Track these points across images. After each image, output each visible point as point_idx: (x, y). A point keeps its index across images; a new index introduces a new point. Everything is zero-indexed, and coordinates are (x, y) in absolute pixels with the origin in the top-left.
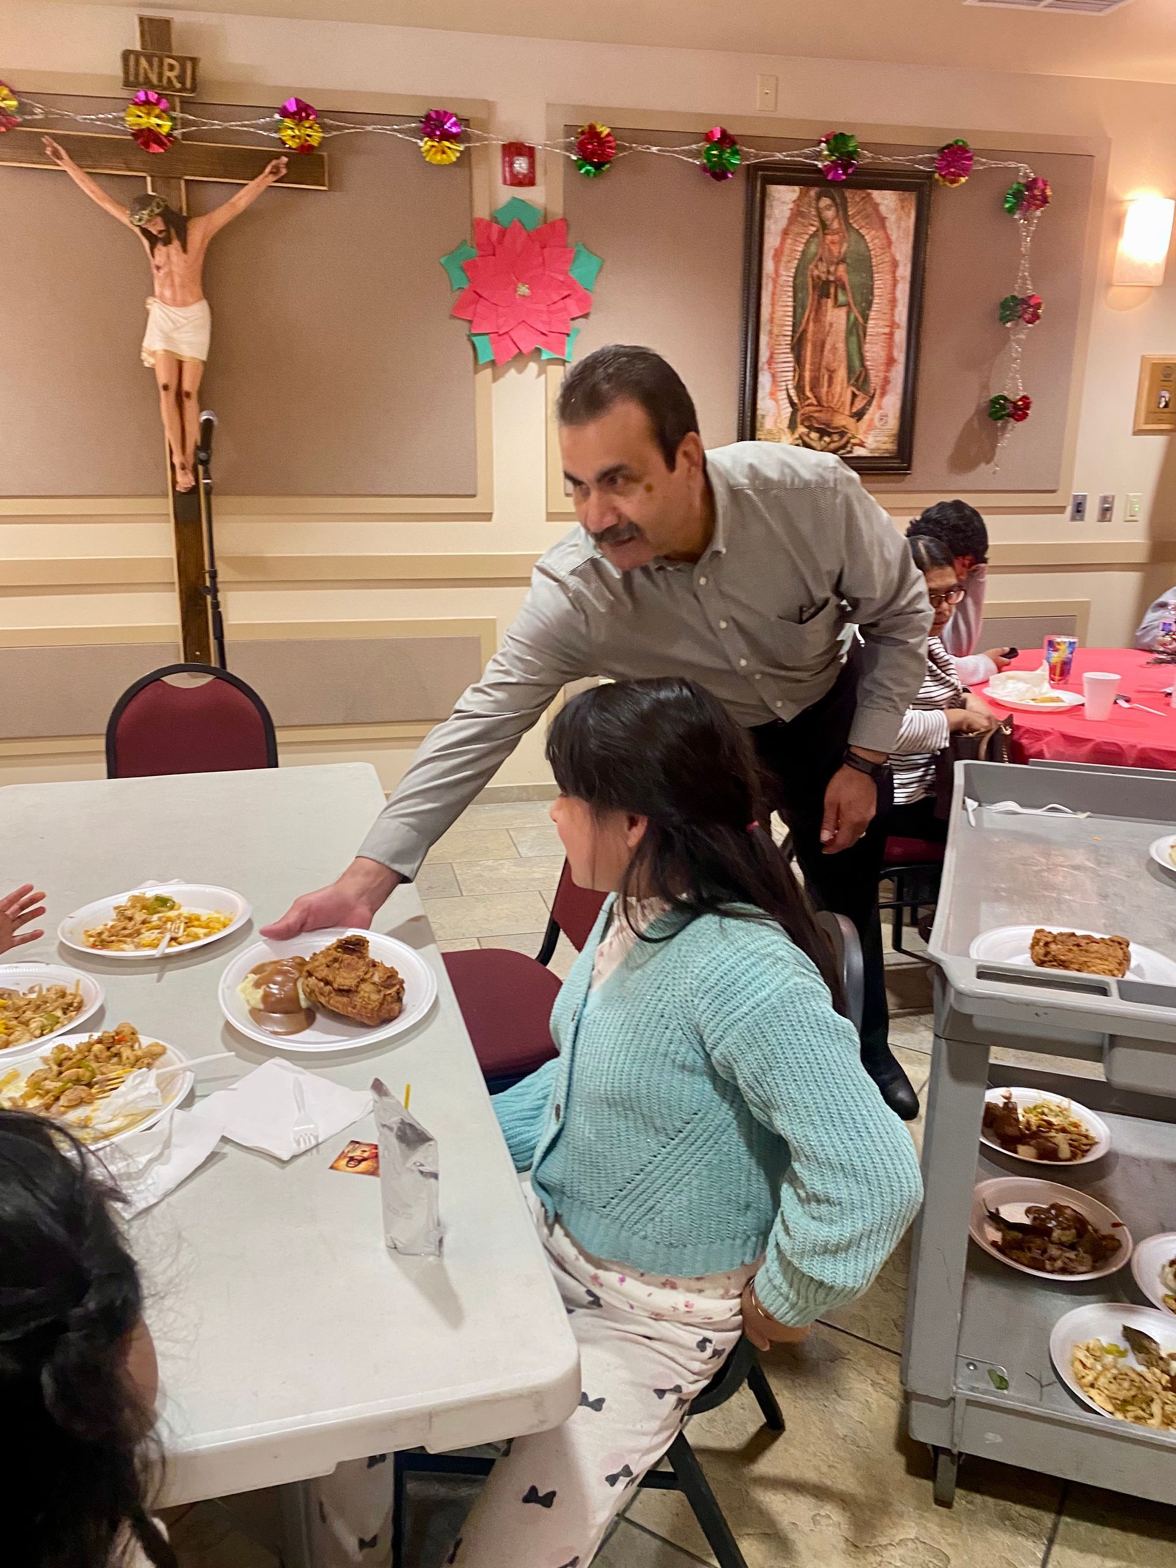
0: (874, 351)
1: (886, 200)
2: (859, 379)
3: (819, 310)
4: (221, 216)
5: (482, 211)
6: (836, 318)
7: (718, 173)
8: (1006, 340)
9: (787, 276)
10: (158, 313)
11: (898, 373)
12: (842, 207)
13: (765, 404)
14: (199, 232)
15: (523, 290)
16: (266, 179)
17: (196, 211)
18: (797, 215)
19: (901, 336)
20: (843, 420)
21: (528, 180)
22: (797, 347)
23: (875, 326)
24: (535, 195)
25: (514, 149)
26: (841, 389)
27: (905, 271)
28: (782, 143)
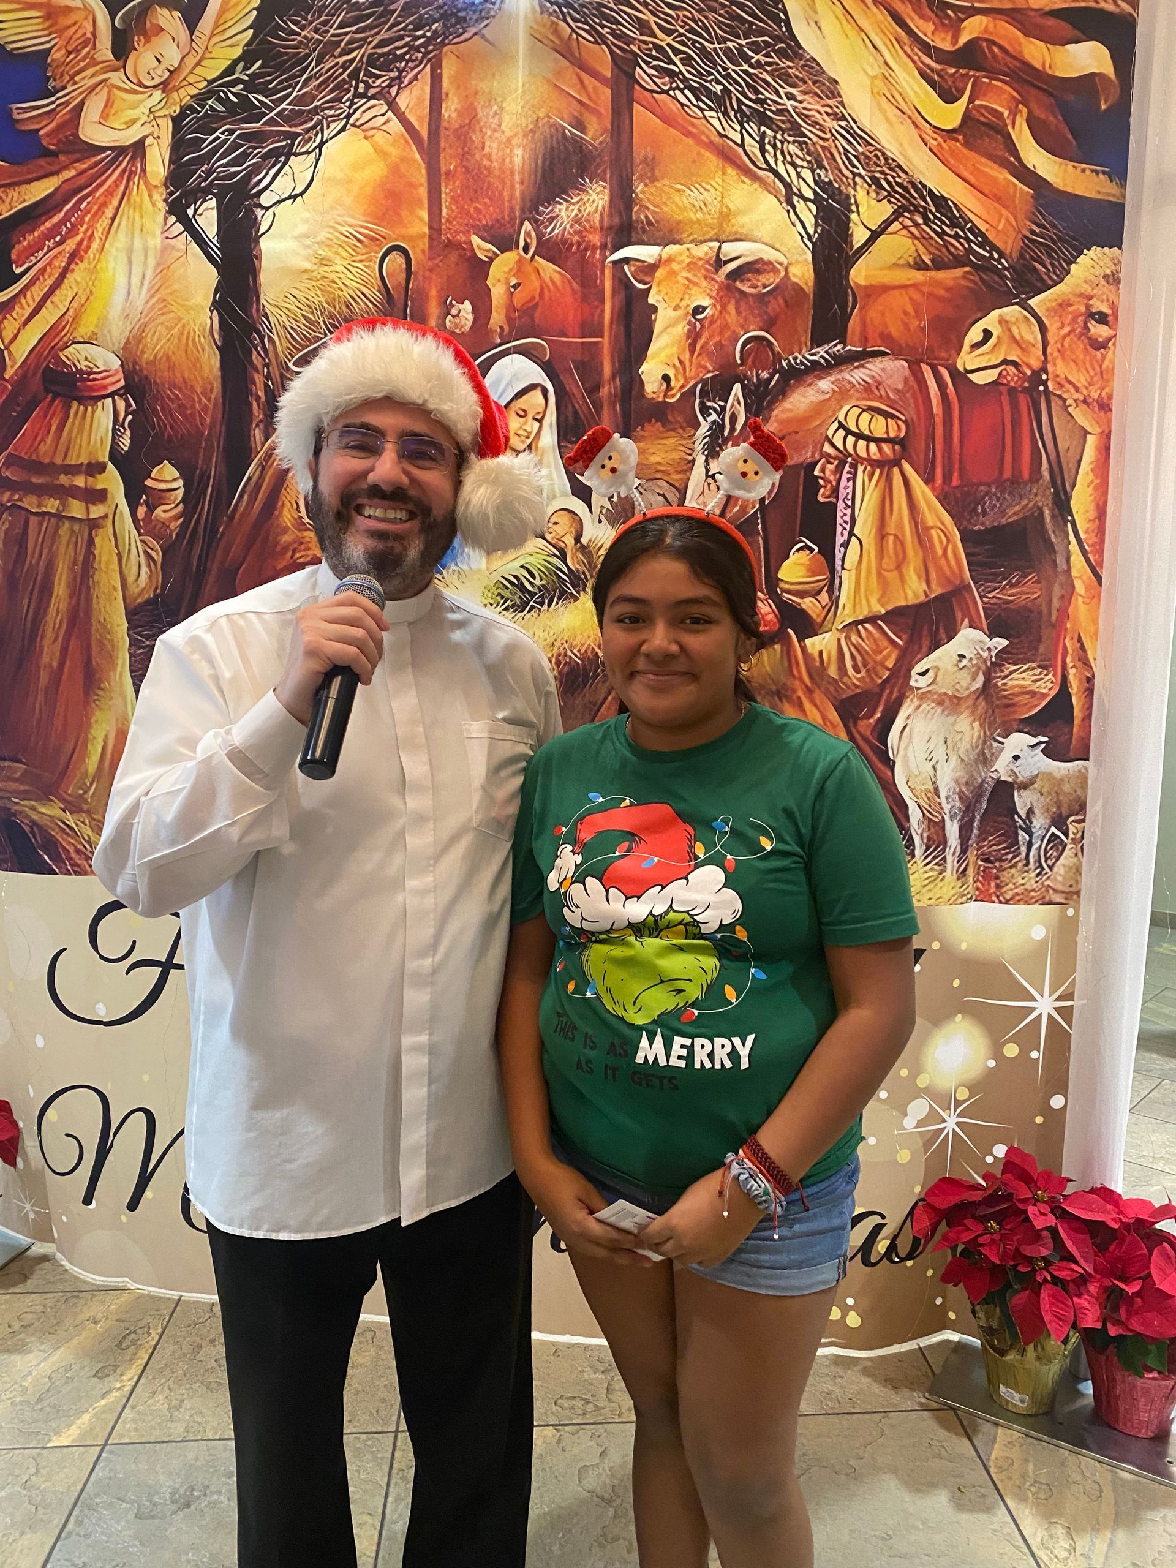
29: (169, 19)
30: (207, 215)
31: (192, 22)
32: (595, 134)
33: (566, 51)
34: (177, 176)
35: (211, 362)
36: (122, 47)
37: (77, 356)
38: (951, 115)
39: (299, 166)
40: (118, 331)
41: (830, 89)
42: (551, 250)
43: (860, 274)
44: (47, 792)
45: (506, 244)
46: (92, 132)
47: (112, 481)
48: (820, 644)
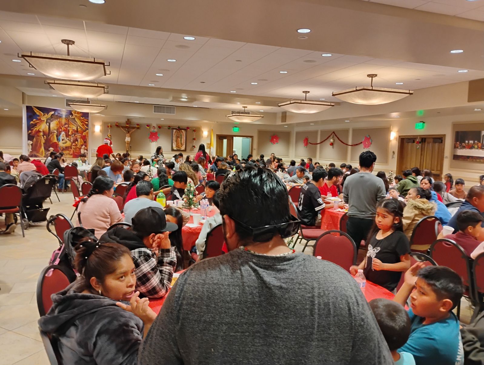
0: (183, 142)
1: (183, 131)
2: (181, 144)
3: (178, 139)
4: (132, 132)
5: (151, 131)
6: (179, 139)
7: (169, 129)
8: (193, 141)
9: (175, 136)
10: (127, 138)
11: (185, 144)
12: (179, 131)
13: (173, 145)
14: (130, 133)
15: (154, 137)
16: (135, 129)
17: (130, 131)
18: (176, 132)
19: (185, 141)
20: (180, 147)
21: (155, 129)
22: (176, 141)
23: (182, 140)
24: (155, 130)
25: (154, 127)
26: (180, 145)
27: (185, 136)
28: (174, 127)
29: (46, 115)
30: (48, 124)
31: (48, 114)
32: (67, 123)
33: (66, 119)
34: (46, 122)
35: (48, 131)
36: (44, 115)
37: (40, 130)
38: (82, 124)
39: (53, 122)
40: (43, 129)
41: (77, 122)
42: (65, 127)
43: (78, 130)
44: (37, 153)
45: (63, 127)
46: (42, 119)
47: (42, 137)
48: (78, 146)
